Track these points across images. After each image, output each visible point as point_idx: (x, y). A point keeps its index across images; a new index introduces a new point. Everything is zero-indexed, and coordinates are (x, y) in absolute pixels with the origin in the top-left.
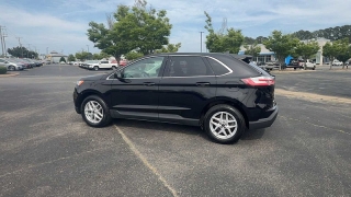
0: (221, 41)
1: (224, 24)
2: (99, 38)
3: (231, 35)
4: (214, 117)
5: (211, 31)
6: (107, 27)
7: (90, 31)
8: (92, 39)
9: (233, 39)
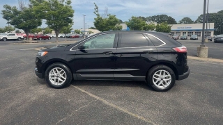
0: (105, 22)
1: (106, 11)
2: (12, 17)
3: (111, 18)
4: (155, 74)
5: (98, 15)
6: (19, 9)
7: (4, 11)
8: (6, 17)
9: (112, 20)
